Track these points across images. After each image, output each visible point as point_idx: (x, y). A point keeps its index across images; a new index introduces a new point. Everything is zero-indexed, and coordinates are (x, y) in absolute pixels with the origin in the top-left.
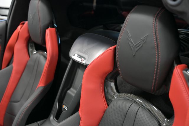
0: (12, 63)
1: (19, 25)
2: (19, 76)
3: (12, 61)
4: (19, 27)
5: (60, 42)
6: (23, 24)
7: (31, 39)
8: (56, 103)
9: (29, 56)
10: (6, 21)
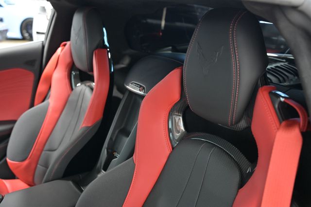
0: (49, 98)
1: (59, 47)
2: (56, 116)
3: (48, 96)
4: (59, 49)
5: (112, 70)
6: (65, 45)
7: (75, 66)
8: (104, 150)
9: (72, 89)
10: (43, 42)
